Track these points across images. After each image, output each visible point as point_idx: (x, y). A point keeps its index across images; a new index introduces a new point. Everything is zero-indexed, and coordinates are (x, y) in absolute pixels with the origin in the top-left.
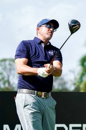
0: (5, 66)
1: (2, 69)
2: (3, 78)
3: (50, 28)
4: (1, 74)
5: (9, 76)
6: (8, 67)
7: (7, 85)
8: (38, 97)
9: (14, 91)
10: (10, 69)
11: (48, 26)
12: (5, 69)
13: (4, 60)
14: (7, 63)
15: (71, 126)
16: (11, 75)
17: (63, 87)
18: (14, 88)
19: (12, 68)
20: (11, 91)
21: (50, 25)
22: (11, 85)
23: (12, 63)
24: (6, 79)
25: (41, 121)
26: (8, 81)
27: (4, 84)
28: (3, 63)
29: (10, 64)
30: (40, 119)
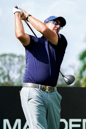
0: (5, 61)
1: (2, 64)
2: (3, 73)
3: (57, 25)
4: (1, 69)
5: (8, 71)
6: (8, 62)
7: (6, 80)
8: (42, 90)
9: (14, 86)
10: (10, 64)
11: (55, 23)
12: (5, 64)
13: (4, 55)
14: (7, 58)
15: (71, 121)
16: (11, 70)
17: (63, 82)
18: (13, 83)
19: (11, 63)
20: (11, 86)
21: (57, 22)
22: (11, 80)
23: (12, 58)
24: (6, 74)
25: (45, 115)
26: (8, 76)
27: (4, 79)
28: (3, 58)
29: (10, 60)
30: (45, 113)
